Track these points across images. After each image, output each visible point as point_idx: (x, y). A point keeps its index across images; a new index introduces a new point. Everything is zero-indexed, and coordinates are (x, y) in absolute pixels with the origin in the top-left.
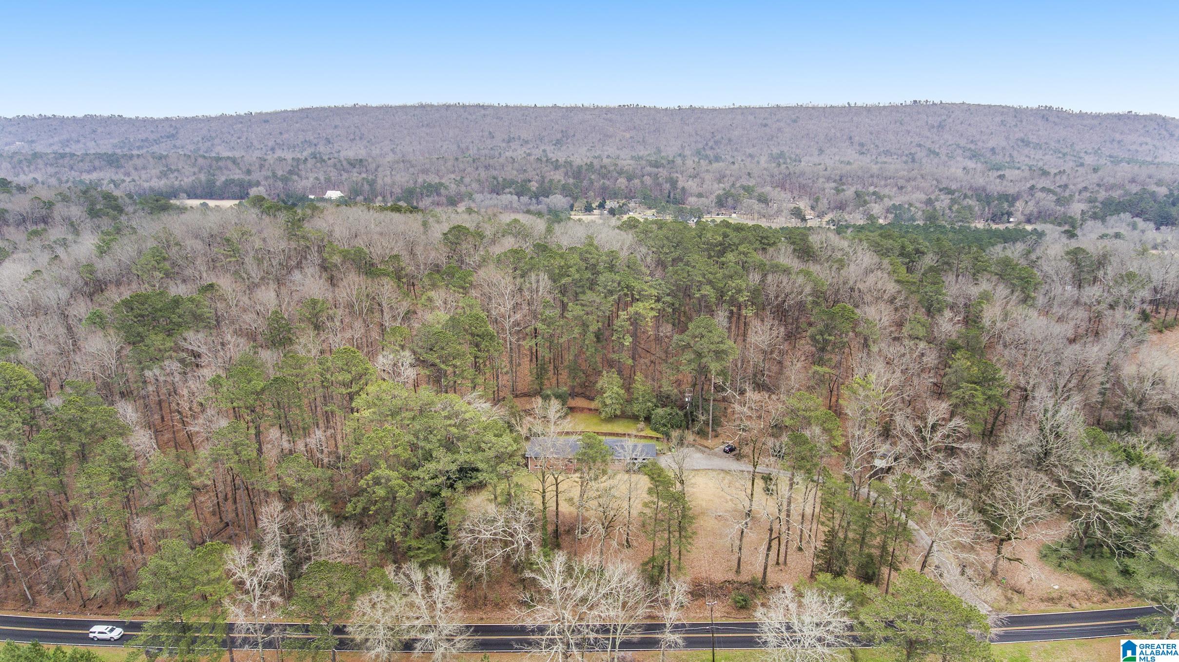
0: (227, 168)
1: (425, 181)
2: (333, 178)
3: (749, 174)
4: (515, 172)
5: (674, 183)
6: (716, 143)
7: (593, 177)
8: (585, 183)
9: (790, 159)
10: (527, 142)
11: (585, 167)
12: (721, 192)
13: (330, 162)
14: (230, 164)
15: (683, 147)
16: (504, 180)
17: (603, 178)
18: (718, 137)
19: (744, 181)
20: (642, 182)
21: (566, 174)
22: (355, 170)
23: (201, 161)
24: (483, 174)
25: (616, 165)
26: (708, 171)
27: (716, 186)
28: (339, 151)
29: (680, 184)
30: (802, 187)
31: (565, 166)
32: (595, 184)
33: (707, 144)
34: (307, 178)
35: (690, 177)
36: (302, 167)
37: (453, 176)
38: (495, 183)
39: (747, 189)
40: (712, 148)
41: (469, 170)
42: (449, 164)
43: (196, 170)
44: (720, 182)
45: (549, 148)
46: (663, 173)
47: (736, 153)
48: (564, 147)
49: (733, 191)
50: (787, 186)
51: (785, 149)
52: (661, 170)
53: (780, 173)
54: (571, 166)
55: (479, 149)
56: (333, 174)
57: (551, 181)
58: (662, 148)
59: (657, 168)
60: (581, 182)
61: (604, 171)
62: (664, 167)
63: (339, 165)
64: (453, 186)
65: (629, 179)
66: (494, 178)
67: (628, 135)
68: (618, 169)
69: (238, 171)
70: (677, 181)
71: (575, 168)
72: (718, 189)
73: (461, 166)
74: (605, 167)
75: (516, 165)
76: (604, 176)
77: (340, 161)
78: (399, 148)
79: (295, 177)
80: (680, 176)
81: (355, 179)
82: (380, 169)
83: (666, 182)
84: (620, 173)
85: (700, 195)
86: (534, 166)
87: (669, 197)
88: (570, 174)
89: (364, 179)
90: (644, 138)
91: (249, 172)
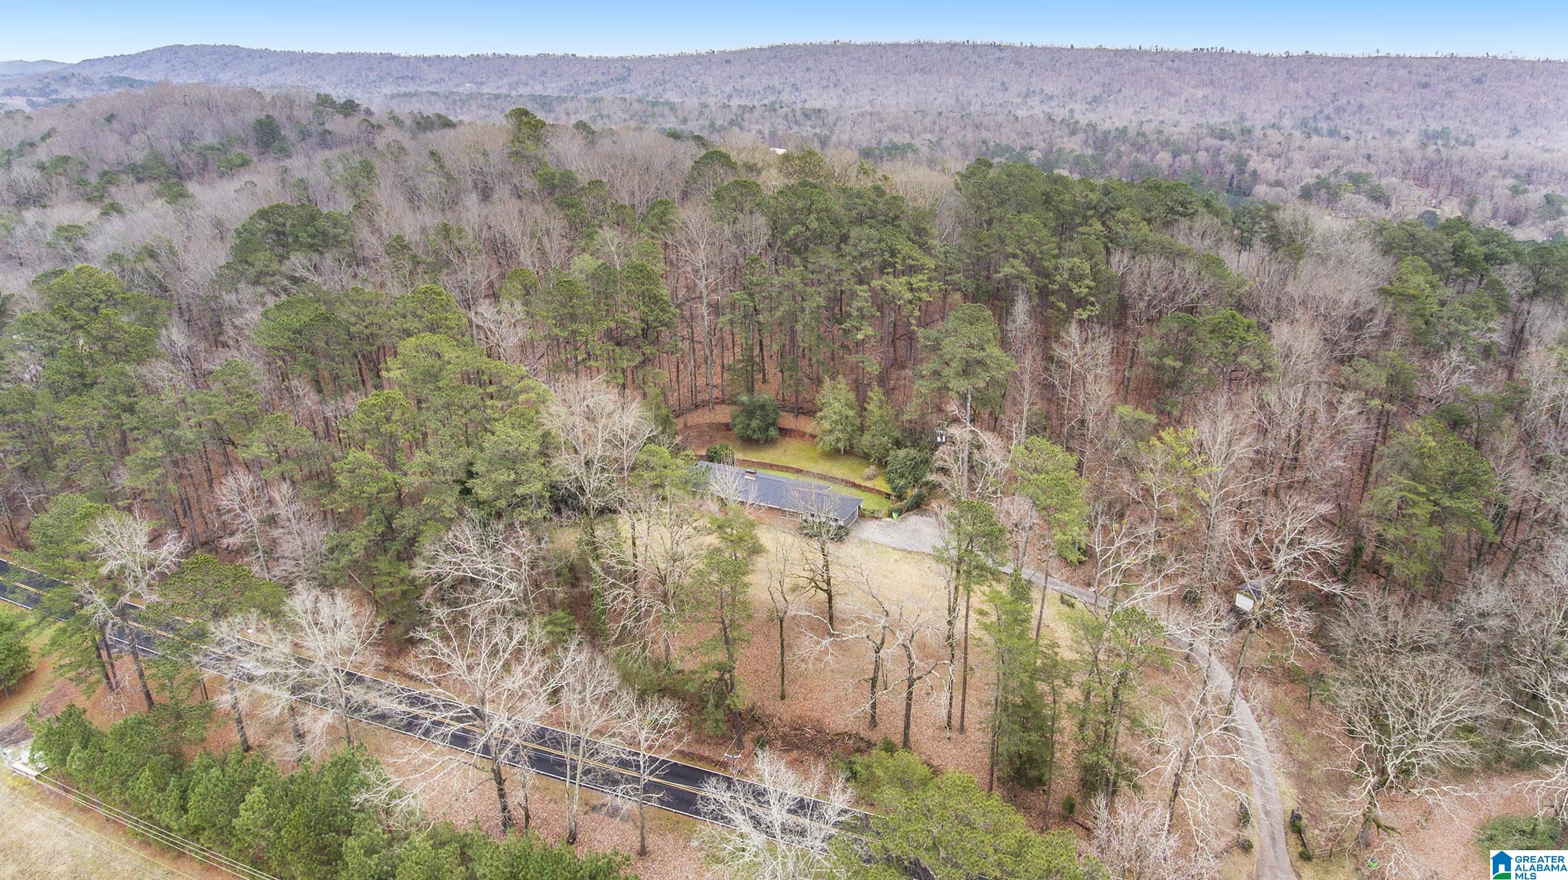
0: (663, 116)
1: (891, 141)
2: (780, 132)
3: (1369, 157)
4: (1014, 136)
5: (1241, 162)
6: (1338, 110)
7: (1123, 148)
8: (1110, 156)
9: (1457, 140)
10: (1051, 98)
11: (1113, 134)
12: (1312, 181)
13: (781, 112)
14: (667, 111)
15: (1281, 115)
16: (997, 145)
17: (1138, 150)
18: (1343, 101)
19: (1357, 168)
20: (1194, 160)
21: (1086, 142)
22: (809, 123)
23: (636, 106)
24: (970, 135)
25: (1160, 132)
26: (1301, 148)
27: (1308, 171)
28: (805, 101)
29: (1252, 165)
30: (1456, 182)
31: (1085, 131)
32: (1124, 158)
33: (1321, 112)
34: (749, 131)
35: (1270, 155)
36: (746, 116)
37: (929, 136)
38: (984, 149)
39: (1357, 180)
40: (1328, 118)
41: (953, 129)
42: (928, 121)
43: (627, 116)
44: (1317, 166)
45: (1078, 107)
46: (1229, 147)
47: (1366, 127)
48: (1101, 108)
49: (1332, 180)
50: (1432, 180)
51: (1452, 125)
52: (1226, 143)
53: (1424, 158)
54: (1095, 130)
55: (983, 105)
56: (781, 126)
57: (1060, 150)
58: (1249, 114)
59: (1222, 139)
60: (1105, 155)
61: (1141, 140)
62: (1233, 139)
63: (790, 115)
64: (924, 148)
65: (1175, 155)
66: (984, 142)
67: (1200, 94)
68: (1162, 138)
69: (673, 119)
70: (1247, 161)
71: (1099, 134)
72: (1309, 176)
73: (944, 123)
74: (1144, 135)
75: (1018, 126)
76: (1140, 149)
77: (794, 111)
78: (880, 98)
79: (736, 129)
80: (1254, 153)
81: (805, 134)
82: (840, 123)
83: (1231, 161)
84: (1165, 144)
85: (1278, 183)
86: (1042, 129)
87: (1230, 184)
88: (1090, 142)
89: (815, 134)
90: (1224, 98)
91: (685, 121)
